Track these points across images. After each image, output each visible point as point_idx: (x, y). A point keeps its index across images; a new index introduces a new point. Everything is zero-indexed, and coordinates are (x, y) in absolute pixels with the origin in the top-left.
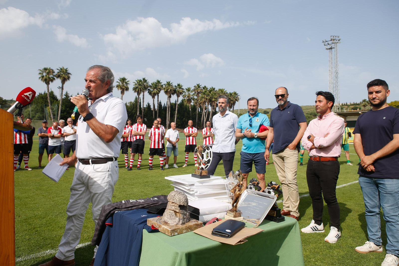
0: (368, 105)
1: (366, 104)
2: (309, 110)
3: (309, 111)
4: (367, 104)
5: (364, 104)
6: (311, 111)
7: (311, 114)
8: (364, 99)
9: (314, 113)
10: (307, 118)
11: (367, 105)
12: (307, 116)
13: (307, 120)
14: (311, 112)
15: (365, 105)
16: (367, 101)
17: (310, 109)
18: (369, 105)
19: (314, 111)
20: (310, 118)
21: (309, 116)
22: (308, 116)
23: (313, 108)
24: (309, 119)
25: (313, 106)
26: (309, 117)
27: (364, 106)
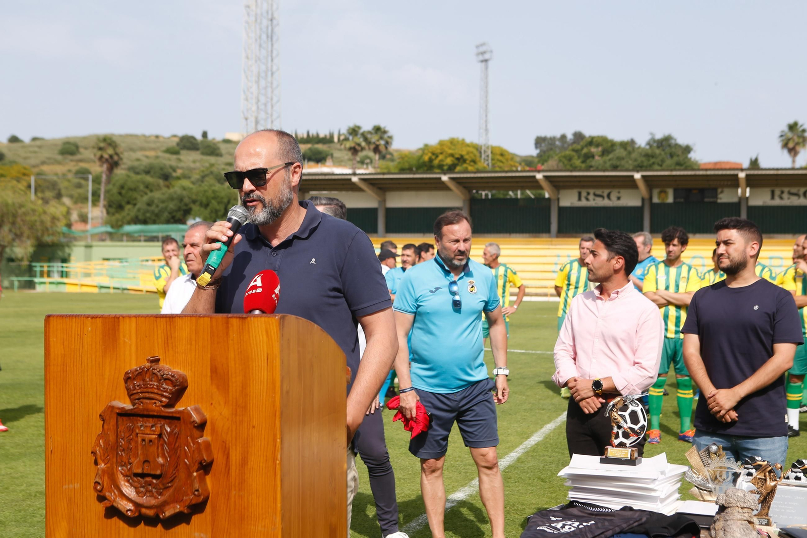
0: (367, 147)
1: (359, 145)
2: (139, 154)
3: (138, 160)
4: (363, 144)
5: (353, 145)
6: (147, 157)
7: (147, 172)
8: (352, 125)
9: (161, 169)
10: (142, 187)
11: (363, 149)
12: (138, 181)
13: (142, 196)
14: (145, 162)
15: (357, 147)
16: (363, 135)
17: (142, 149)
18: (369, 149)
19: (157, 157)
20: (151, 191)
21: (149, 179)
22: (143, 182)
23: (153, 145)
24: (146, 194)
25: (153, 138)
26: (147, 187)
27: (352, 151)
